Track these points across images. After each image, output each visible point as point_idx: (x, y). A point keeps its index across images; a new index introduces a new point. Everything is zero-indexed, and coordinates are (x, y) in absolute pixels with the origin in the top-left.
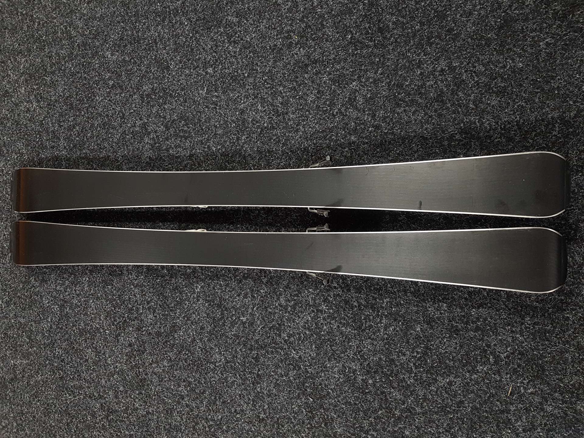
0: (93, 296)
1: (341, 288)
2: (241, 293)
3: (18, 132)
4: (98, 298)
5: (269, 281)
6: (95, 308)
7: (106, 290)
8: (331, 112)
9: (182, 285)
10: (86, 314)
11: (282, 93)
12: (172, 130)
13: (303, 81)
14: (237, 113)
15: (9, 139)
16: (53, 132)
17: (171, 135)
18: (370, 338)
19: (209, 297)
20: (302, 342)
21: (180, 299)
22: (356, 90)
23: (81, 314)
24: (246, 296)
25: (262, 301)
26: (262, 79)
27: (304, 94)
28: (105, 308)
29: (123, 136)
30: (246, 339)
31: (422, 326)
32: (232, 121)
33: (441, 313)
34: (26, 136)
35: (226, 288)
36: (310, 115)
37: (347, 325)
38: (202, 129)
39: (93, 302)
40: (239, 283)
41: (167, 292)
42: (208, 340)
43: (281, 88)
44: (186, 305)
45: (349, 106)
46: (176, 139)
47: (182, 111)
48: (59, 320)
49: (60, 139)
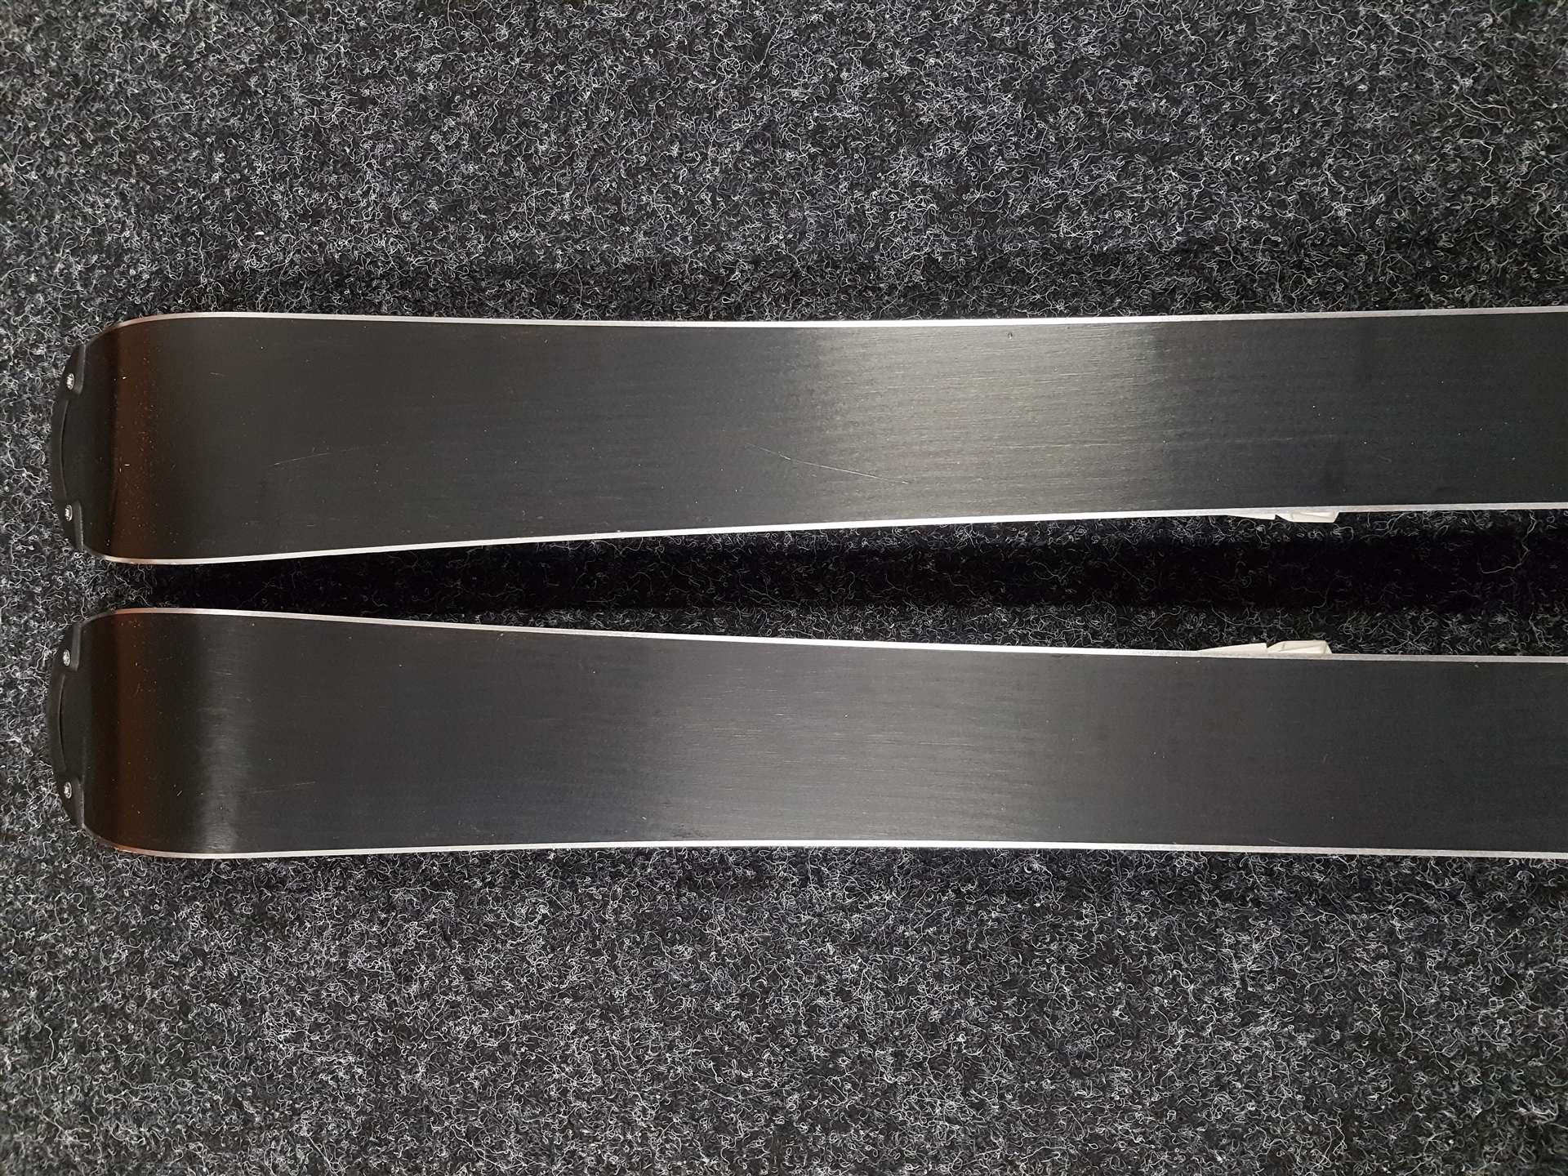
0: (576, 999)
3: (90, 137)
4: (610, 1011)
6: (596, 1062)
7: (663, 965)
9: (1146, 938)
10: (537, 1096)
12: (1069, 119)
15: (33, 176)
16: (316, 133)
17: (1062, 142)
21: (1130, 1009)
23: (504, 1093)
28: (660, 1060)
29: (756, 153)
34: (142, 159)
35: (1420, 955)
38: (1263, 109)
39: (582, 1030)
40: (1503, 926)
41: (1047, 976)
44: (1171, 1042)
46: (1093, 161)
47: (1133, 15)
48: (367, 1128)
49: (355, 173)
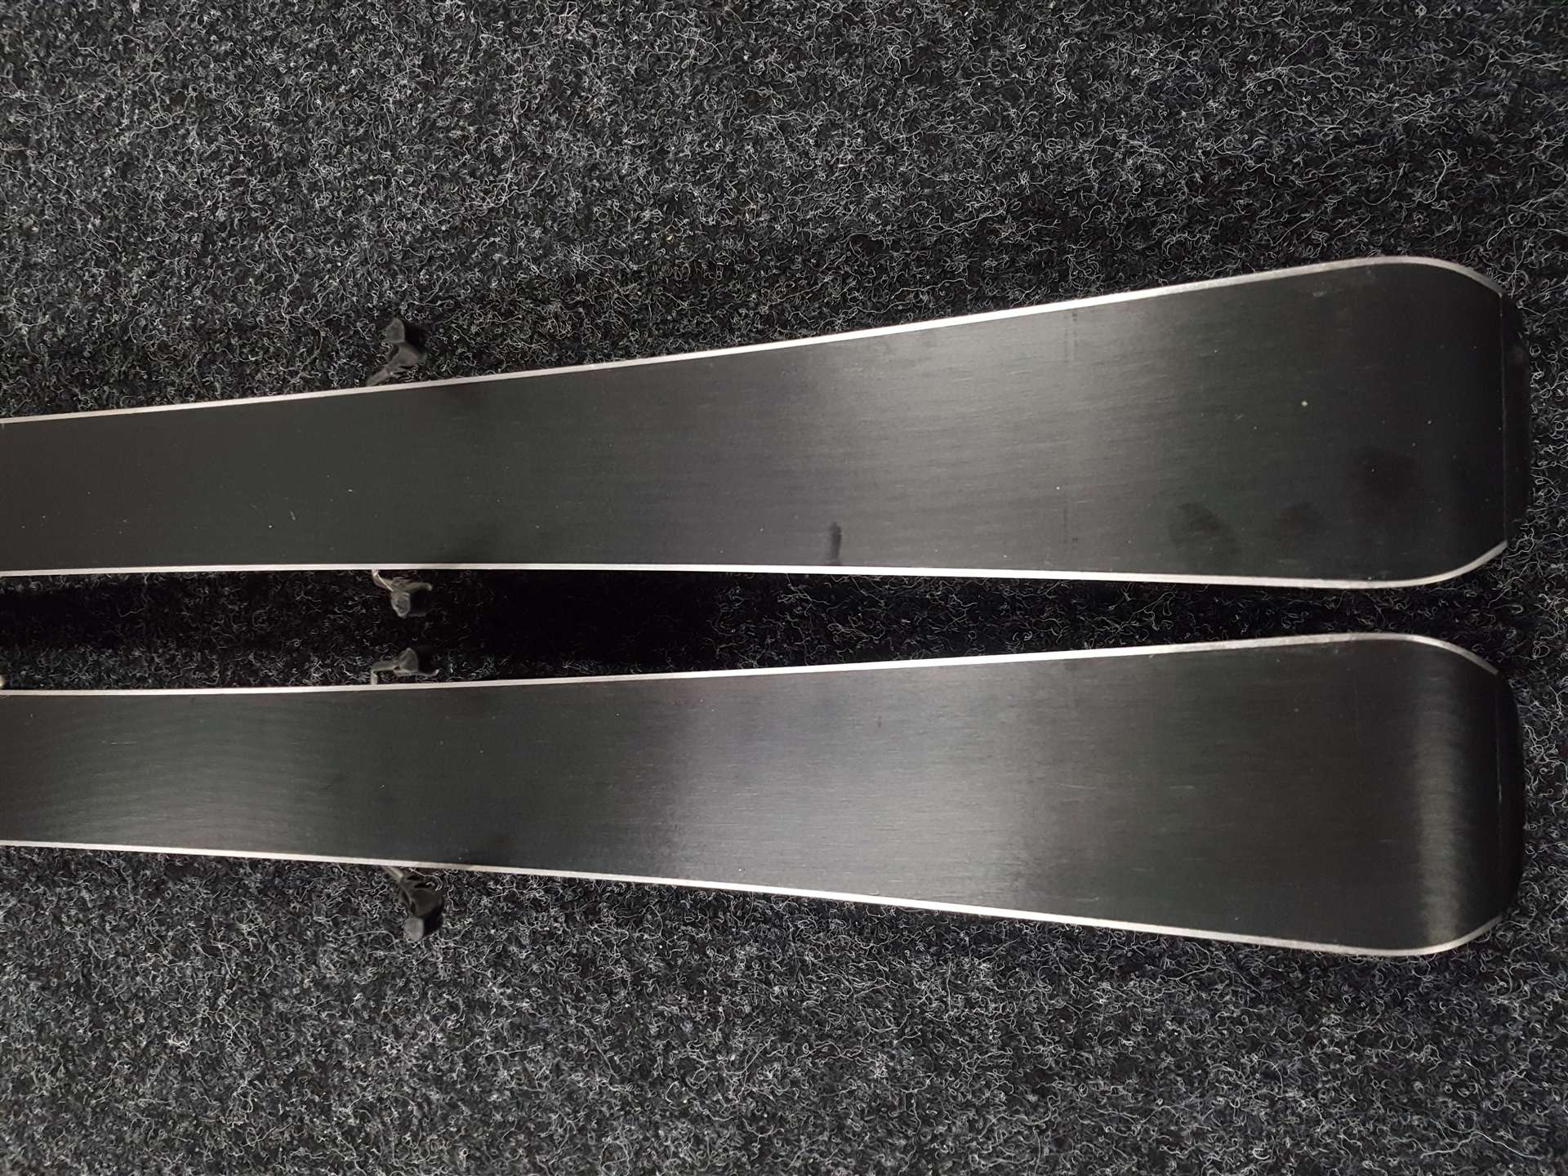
1: (563, 907)
2: (163, 938)
5: (272, 880)
8: (483, 147)
11: (279, 75)
13: (362, 18)
14: (108, 172)
18: (684, 1113)
19: (41, 955)
20: (415, 1136)
22: (578, 45)
24: (182, 950)
25: (249, 968)
26: (201, 22)
27: (369, 74)
30: (196, 1127)
31: (892, 1057)
32: (89, 206)
33: (970, 1003)
36: (399, 161)
37: (589, 1062)
42: (46, 1133)
43: (276, 56)
45: (553, 118)
